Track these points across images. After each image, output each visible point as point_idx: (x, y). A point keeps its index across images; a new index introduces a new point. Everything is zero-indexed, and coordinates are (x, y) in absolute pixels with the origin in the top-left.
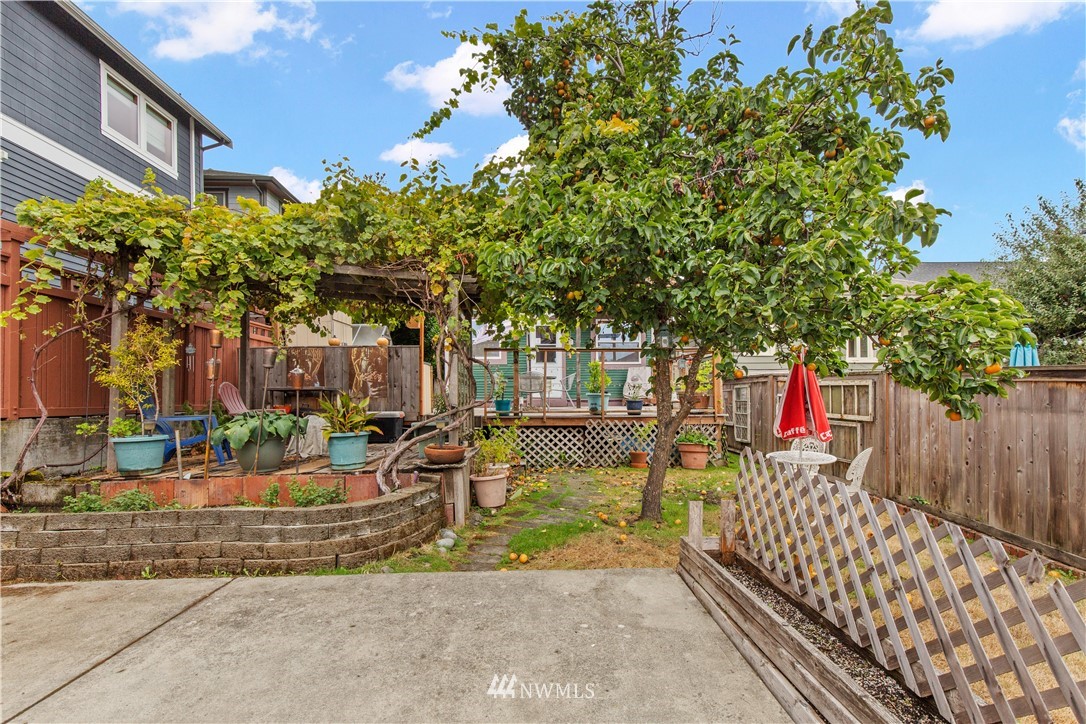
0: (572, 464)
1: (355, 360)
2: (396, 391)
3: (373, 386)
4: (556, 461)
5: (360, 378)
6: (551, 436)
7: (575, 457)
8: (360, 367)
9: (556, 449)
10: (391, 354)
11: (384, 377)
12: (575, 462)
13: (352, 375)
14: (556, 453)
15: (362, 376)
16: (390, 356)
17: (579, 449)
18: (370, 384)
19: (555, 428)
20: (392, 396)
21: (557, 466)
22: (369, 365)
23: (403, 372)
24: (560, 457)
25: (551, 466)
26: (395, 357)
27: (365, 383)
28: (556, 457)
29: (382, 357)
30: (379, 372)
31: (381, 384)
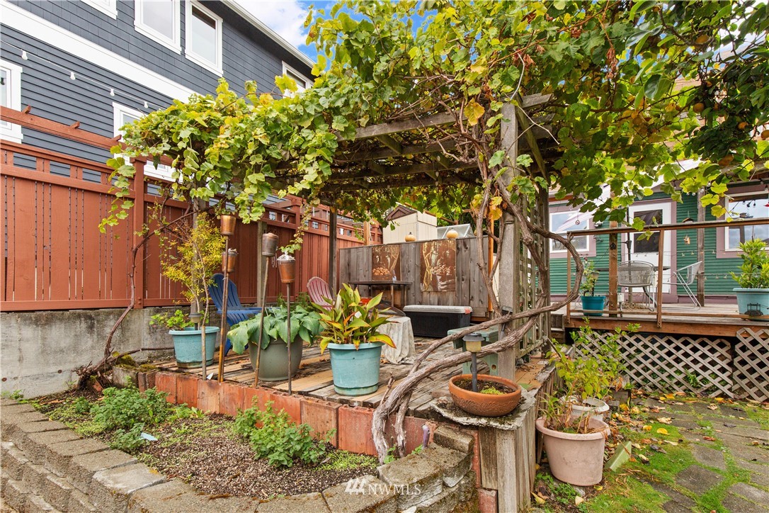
0: (708, 391)
1: (426, 254)
2: (464, 285)
3: (442, 280)
4: (678, 383)
5: (430, 271)
6: (671, 348)
7: (716, 382)
8: (430, 261)
9: (680, 366)
10: (459, 246)
11: (452, 270)
12: (714, 389)
13: (423, 269)
14: (678, 372)
15: (432, 269)
16: (458, 248)
17: (723, 370)
18: (439, 278)
19: (677, 336)
20: (460, 290)
21: (680, 392)
22: (438, 258)
23: (471, 265)
24: (686, 379)
25: (671, 390)
26: (463, 249)
27: (434, 276)
28: (680, 377)
29: (450, 250)
30: (447, 266)
31: (449, 278)
